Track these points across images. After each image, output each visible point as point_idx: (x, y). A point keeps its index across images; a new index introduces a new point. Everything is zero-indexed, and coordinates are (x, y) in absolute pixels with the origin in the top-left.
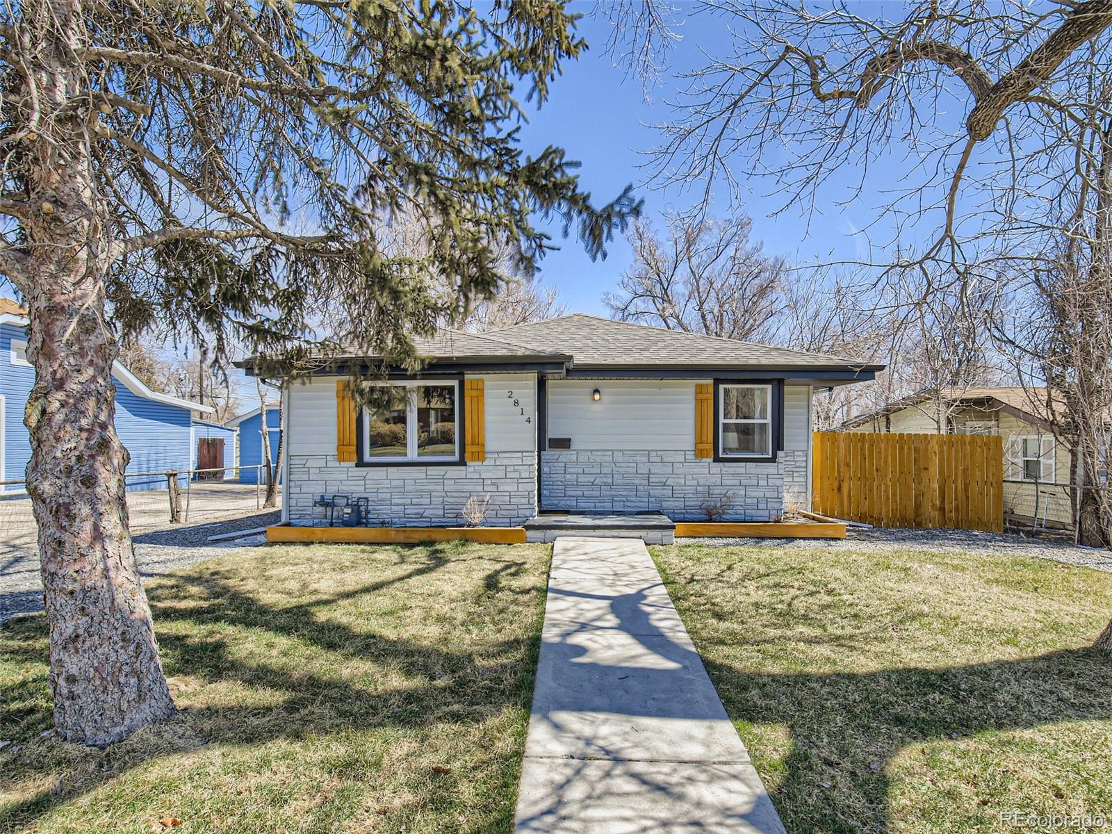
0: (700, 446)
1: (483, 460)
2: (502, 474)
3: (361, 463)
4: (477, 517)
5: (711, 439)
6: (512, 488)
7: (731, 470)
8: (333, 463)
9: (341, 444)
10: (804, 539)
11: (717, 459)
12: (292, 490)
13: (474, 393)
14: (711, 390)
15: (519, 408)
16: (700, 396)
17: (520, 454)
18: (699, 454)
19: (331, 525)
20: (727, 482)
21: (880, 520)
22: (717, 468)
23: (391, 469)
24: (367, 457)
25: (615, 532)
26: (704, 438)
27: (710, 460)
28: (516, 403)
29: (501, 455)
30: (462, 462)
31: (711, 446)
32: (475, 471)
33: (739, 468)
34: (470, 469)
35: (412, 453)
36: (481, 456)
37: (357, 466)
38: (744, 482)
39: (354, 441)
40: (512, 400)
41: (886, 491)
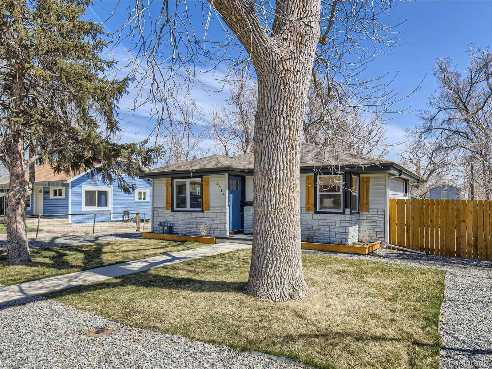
0: (309, 206)
1: (209, 210)
2: (215, 216)
3: (173, 211)
4: (204, 233)
5: (313, 202)
6: (218, 222)
7: (323, 218)
8: (165, 211)
9: (167, 203)
10: (344, 253)
11: (316, 212)
12: (154, 220)
13: (206, 183)
14: (313, 178)
15: (220, 189)
16: (308, 181)
17: (221, 208)
18: (308, 209)
19: (163, 233)
20: (321, 224)
21: (433, 251)
22: (316, 216)
23: (182, 213)
24: (175, 209)
25: (246, 242)
26: (310, 202)
27: (313, 212)
28: (220, 187)
29: (215, 208)
30: (202, 211)
31: (313, 206)
32: (206, 215)
33: (327, 216)
34: (205, 214)
35: (188, 207)
36: (208, 209)
37: (171, 211)
38: (328, 224)
39: (171, 203)
40: (218, 186)
41: (437, 234)
